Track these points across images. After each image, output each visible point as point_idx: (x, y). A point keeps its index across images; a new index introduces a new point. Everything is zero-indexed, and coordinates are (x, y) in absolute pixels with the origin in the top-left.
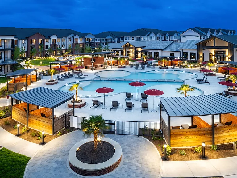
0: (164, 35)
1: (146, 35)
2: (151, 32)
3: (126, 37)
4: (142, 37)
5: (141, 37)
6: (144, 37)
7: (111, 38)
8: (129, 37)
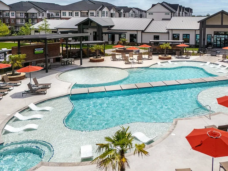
0: (119, 11)
1: (98, 10)
2: (103, 6)
3: (64, 11)
4: (92, 11)
5: (90, 12)
6: (94, 12)
7: (36, 11)
8: (70, 11)
